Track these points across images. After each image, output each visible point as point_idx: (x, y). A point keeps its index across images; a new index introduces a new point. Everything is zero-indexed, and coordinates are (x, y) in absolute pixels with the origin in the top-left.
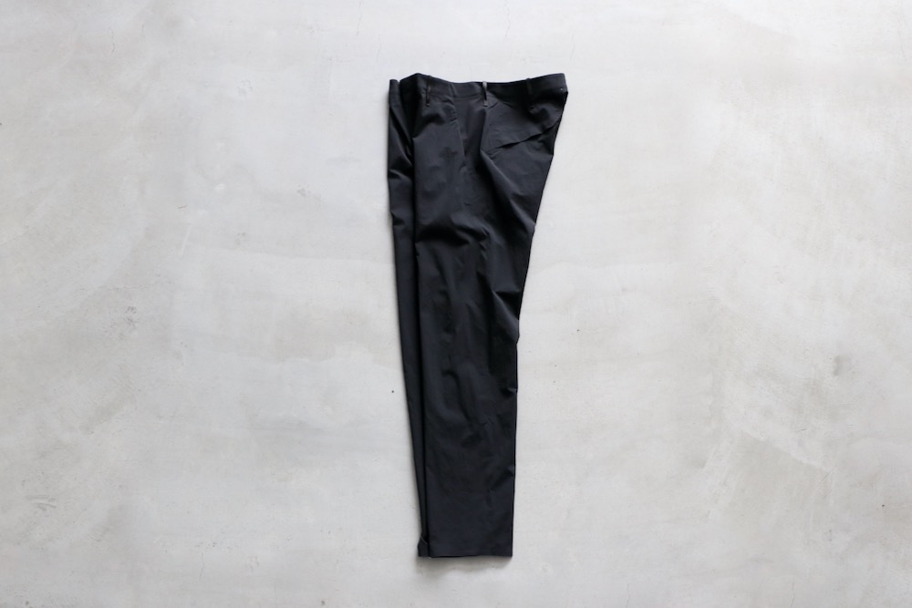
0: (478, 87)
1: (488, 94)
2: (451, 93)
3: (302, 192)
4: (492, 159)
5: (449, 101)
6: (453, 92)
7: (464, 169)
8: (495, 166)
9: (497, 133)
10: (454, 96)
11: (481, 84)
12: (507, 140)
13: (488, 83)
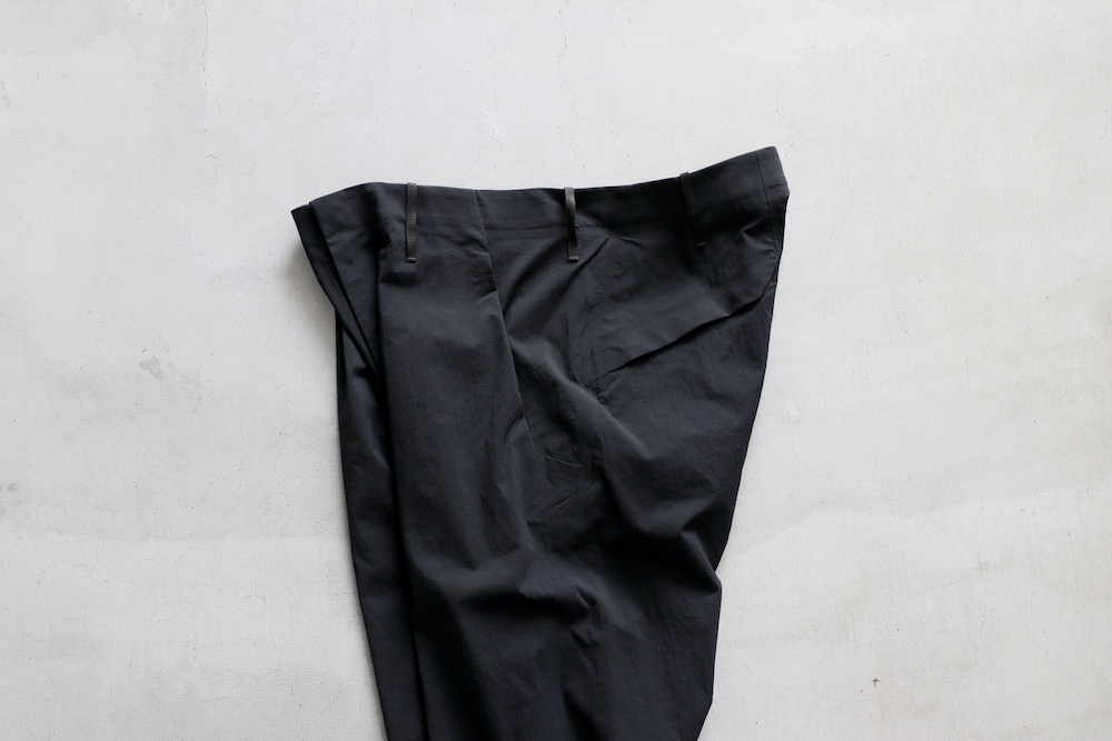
0: (551, 202)
1: (580, 219)
2: (481, 221)
3: (151, 366)
4: (605, 401)
5: (473, 241)
6: (485, 216)
7: (522, 427)
8: (613, 419)
9: (609, 328)
10: (489, 228)
11: (558, 195)
12: (639, 344)
13: (579, 193)
